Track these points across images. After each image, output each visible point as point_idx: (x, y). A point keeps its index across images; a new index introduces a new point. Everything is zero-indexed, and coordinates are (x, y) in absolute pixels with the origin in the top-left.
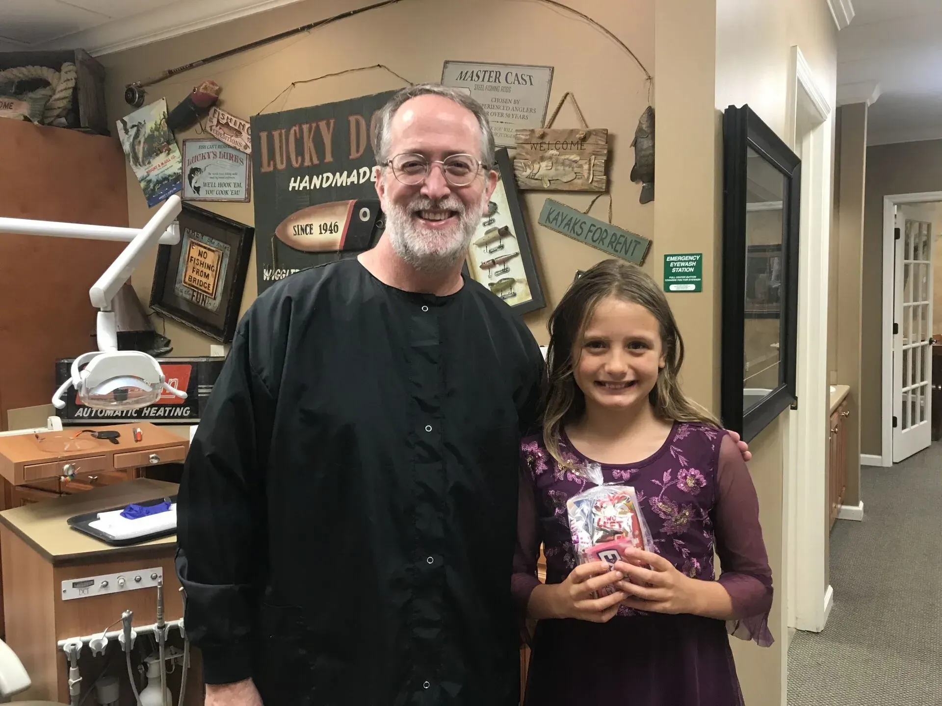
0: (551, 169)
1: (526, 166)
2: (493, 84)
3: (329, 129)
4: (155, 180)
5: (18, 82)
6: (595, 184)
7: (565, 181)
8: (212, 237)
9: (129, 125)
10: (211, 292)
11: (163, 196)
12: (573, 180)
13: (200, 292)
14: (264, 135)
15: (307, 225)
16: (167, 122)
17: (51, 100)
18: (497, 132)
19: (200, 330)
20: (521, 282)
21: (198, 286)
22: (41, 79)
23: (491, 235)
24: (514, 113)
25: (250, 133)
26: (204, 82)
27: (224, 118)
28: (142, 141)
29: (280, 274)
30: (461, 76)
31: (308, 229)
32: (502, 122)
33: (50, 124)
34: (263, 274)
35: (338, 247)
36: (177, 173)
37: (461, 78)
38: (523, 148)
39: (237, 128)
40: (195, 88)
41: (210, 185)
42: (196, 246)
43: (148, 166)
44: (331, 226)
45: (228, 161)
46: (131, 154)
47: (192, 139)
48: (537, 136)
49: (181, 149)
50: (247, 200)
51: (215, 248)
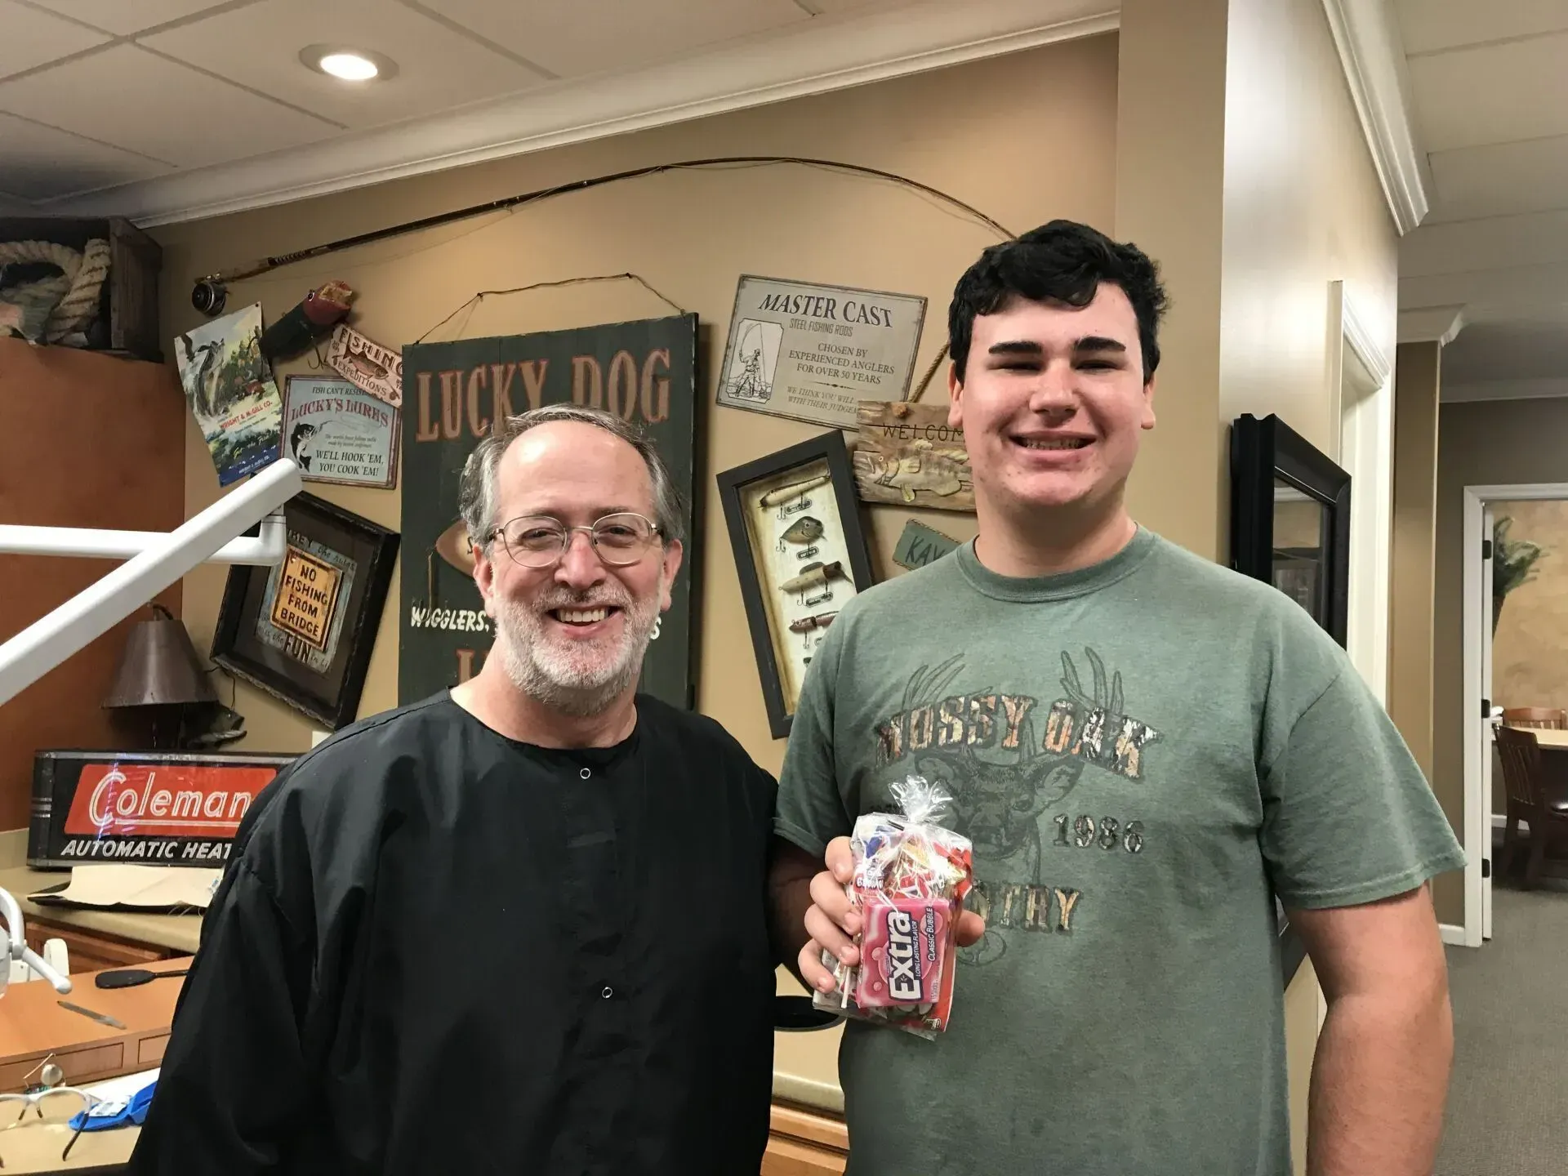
0: (918, 472)
1: (874, 464)
2: (822, 320)
3: (537, 378)
4: (235, 441)
5: (9, 266)
7: (942, 492)
8: (326, 544)
9: (195, 346)
10: (319, 639)
11: (246, 469)
12: (956, 492)
13: (299, 637)
14: (425, 379)
16: (261, 344)
17: (61, 305)
18: (824, 400)
19: (296, 705)
21: (297, 628)
22: (48, 264)
23: (811, 576)
24: (855, 371)
25: (401, 372)
26: (328, 283)
27: (358, 344)
28: (216, 374)
29: (440, 616)
30: (768, 302)
32: (835, 386)
33: (57, 342)
34: (410, 617)
36: (273, 431)
37: (767, 306)
38: (870, 432)
39: (379, 362)
40: (311, 291)
41: (329, 455)
42: (298, 559)
43: (221, 418)
45: (361, 417)
46: (196, 396)
47: (302, 376)
48: (896, 414)
49: (282, 390)
50: (390, 485)
51: (330, 563)
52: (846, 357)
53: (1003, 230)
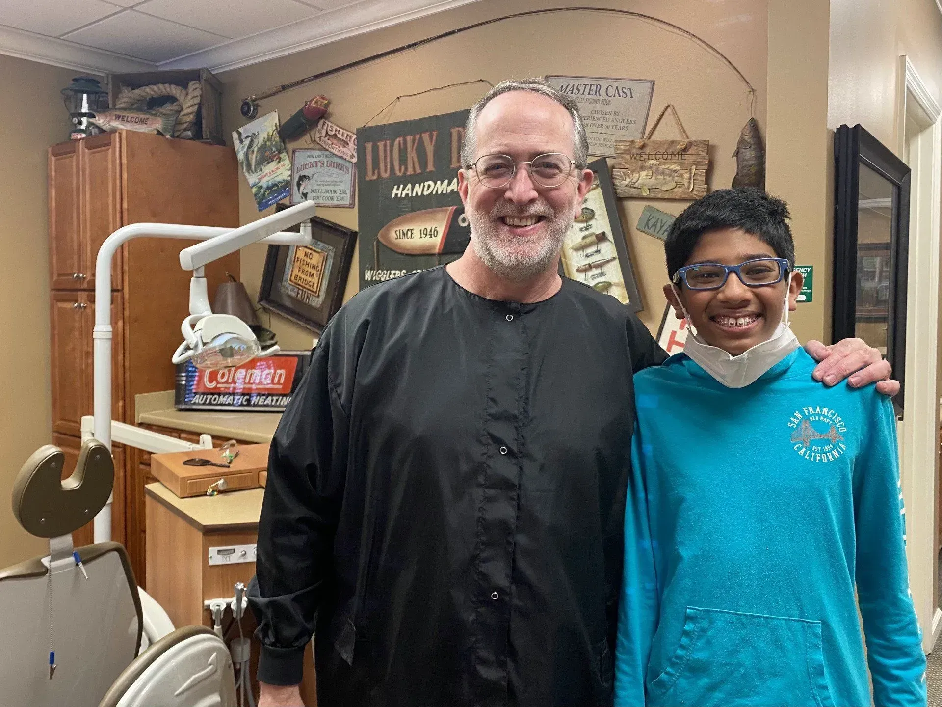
0: (651, 178)
2: (593, 97)
3: (431, 140)
4: (266, 187)
5: (150, 99)
6: (695, 193)
7: (665, 189)
8: (318, 239)
9: (244, 136)
10: (315, 290)
11: (273, 201)
12: (673, 189)
13: (304, 290)
14: (369, 146)
15: (408, 230)
16: (280, 133)
18: (595, 142)
19: (305, 325)
20: (617, 285)
21: (303, 285)
22: (169, 96)
23: (588, 240)
24: (613, 124)
25: (356, 143)
26: (316, 97)
27: (332, 130)
28: (256, 150)
29: (381, 274)
31: (409, 233)
32: (602, 133)
33: (179, 137)
34: (364, 275)
35: (437, 251)
36: (287, 180)
38: (622, 158)
39: (344, 139)
40: (306, 102)
41: (317, 191)
42: (303, 248)
43: (259, 173)
44: (431, 231)
45: (334, 169)
46: (244, 163)
47: (301, 149)
48: (637, 147)
49: (291, 158)
50: (352, 206)
51: (320, 249)
52: (607, 116)
53: (699, 39)
